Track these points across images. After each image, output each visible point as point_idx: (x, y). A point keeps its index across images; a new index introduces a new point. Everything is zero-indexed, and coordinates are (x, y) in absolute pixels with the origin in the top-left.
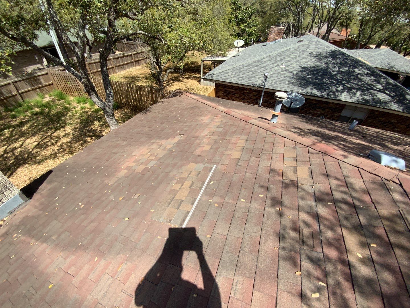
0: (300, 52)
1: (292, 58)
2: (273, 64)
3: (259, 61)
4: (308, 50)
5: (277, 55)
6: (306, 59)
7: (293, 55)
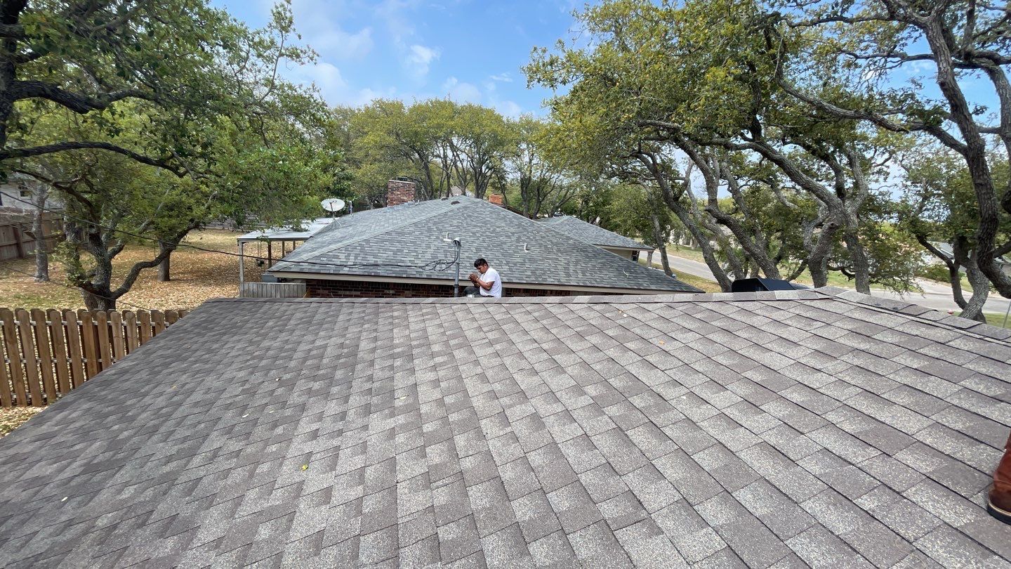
0: (466, 218)
1: (458, 227)
2: (429, 237)
3: (398, 233)
4: (476, 215)
5: (428, 222)
6: (481, 227)
7: (455, 222)
